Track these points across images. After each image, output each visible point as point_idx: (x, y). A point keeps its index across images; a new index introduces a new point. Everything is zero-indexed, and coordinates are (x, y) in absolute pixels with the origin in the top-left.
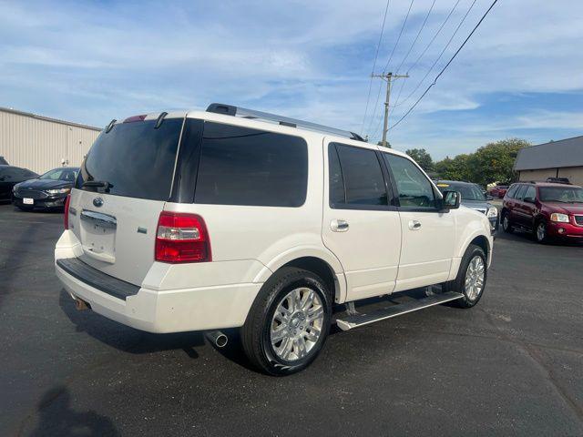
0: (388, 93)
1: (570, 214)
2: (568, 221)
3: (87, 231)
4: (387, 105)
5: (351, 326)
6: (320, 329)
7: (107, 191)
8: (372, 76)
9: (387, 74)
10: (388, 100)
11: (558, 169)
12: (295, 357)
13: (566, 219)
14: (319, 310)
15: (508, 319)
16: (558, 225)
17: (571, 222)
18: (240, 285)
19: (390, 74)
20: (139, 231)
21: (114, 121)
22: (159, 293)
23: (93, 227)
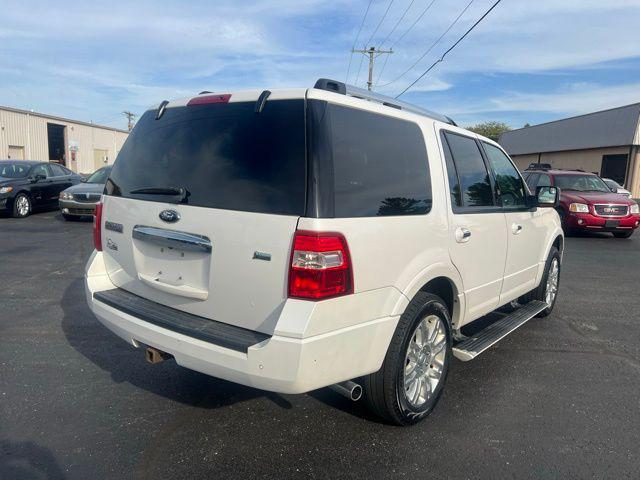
0: (371, 70)
1: (589, 204)
2: (587, 211)
3: (147, 254)
4: (370, 84)
5: (472, 355)
6: (442, 363)
7: (185, 202)
8: (353, 51)
9: (368, 49)
10: (370, 78)
11: (540, 154)
12: (422, 400)
13: (585, 209)
14: (443, 341)
15: (595, 328)
16: (577, 216)
17: (591, 213)
18: (380, 320)
19: (373, 49)
20: (256, 256)
21: (166, 103)
22: (303, 342)
23: (159, 249)
